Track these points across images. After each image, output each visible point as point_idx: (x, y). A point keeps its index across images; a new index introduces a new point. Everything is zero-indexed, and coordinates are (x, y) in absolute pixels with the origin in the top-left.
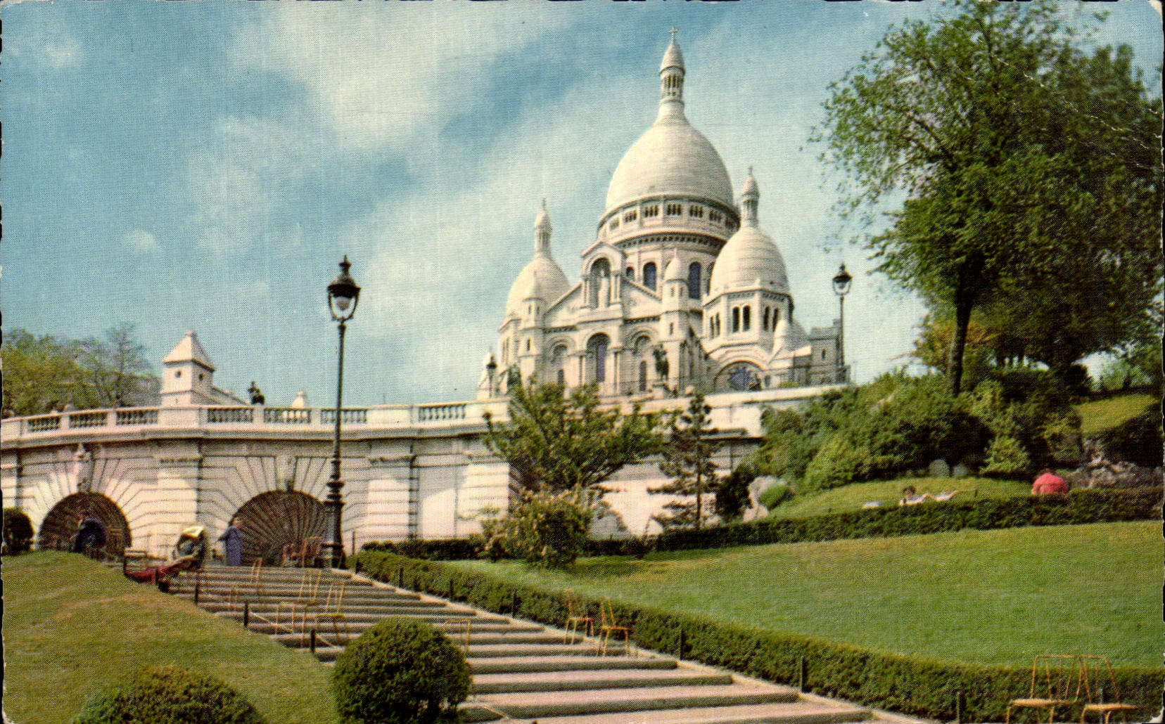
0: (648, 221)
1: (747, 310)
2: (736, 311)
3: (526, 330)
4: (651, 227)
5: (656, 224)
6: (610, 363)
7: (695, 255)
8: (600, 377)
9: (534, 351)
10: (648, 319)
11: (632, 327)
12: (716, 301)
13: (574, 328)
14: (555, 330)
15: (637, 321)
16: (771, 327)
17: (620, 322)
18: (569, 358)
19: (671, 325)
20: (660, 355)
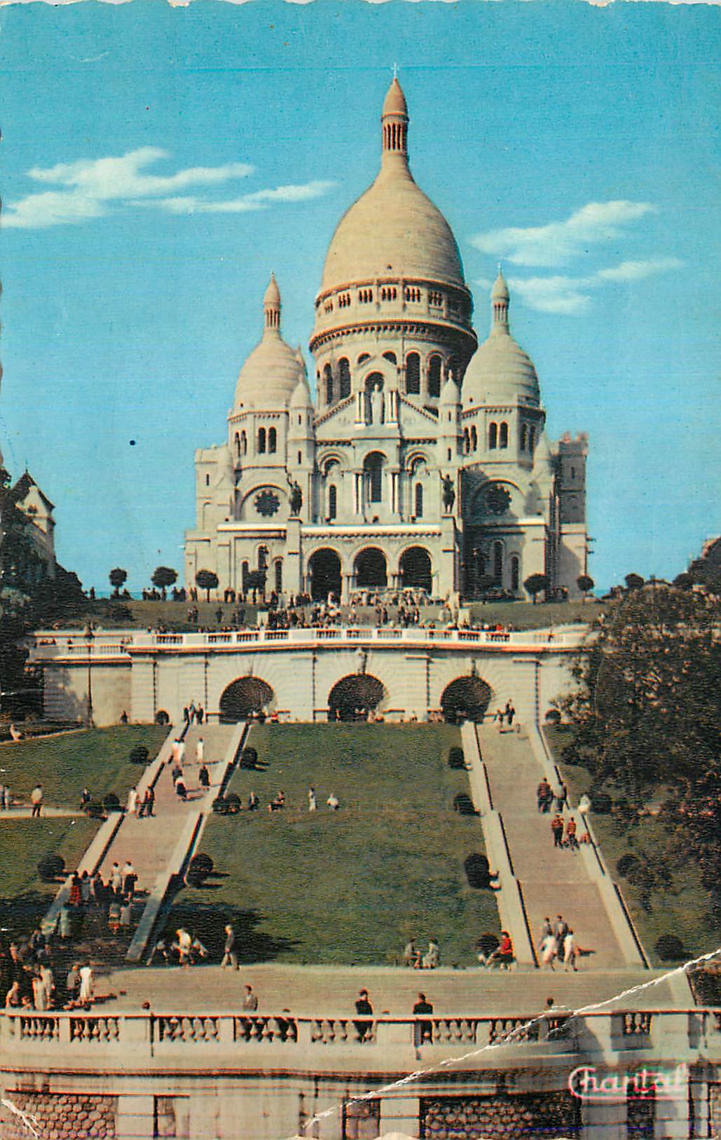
0: (385, 304)
1: (504, 426)
2: (493, 427)
3: (296, 442)
4: (389, 313)
5: (391, 311)
6: (387, 482)
7: (435, 347)
8: (377, 497)
9: (308, 464)
10: (424, 441)
11: (410, 447)
12: (472, 413)
13: (347, 443)
14: (327, 443)
15: (413, 442)
16: (527, 449)
17: (397, 442)
18: (342, 473)
19: (449, 451)
20: (448, 484)
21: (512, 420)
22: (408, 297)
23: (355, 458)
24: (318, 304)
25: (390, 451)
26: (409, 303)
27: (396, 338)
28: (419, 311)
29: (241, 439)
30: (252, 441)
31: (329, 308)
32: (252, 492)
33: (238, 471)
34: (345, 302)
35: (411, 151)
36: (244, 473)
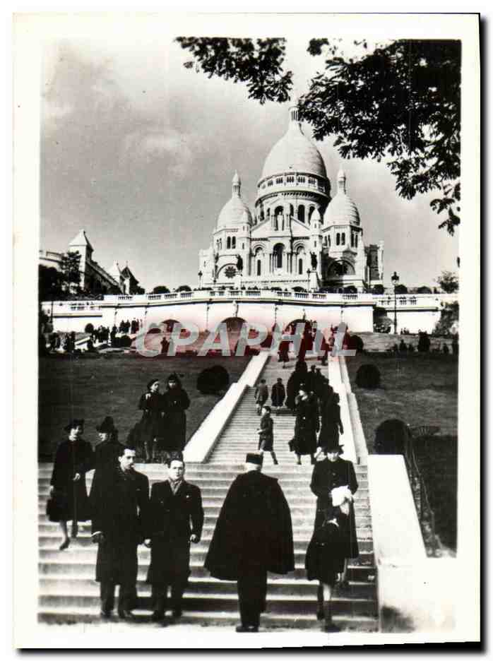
0: (288, 184)
1: (344, 234)
2: (338, 235)
3: (242, 238)
4: (290, 187)
6: (284, 258)
7: (312, 202)
8: (280, 265)
9: (247, 250)
10: (303, 238)
11: (295, 242)
12: (327, 229)
13: (265, 239)
14: (256, 240)
15: (297, 238)
16: (355, 245)
17: (290, 238)
18: (264, 254)
19: (315, 242)
20: (314, 257)
21: (347, 231)
23: (269, 247)
24: (259, 186)
25: (286, 243)
26: (300, 183)
27: (294, 199)
29: (219, 241)
30: (224, 243)
31: (264, 187)
32: (222, 267)
33: (217, 258)
34: (271, 184)
36: (220, 259)
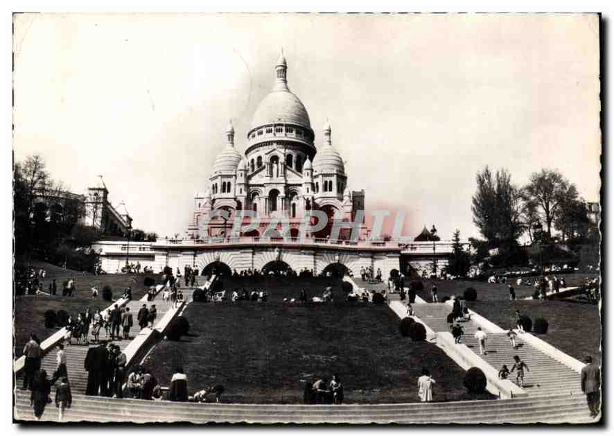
0: (278, 134)
1: (331, 182)
2: (326, 182)
3: (240, 184)
4: (279, 137)
5: (282, 136)
6: (279, 202)
7: (299, 152)
8: (274, 208)
9: (245, 194)
10: (297, 185)
11: (290, 188)
12: (316, 177)
13: (261, 186)
14: (253, 186)
15: (292, 185)
16: (341, 191)
17: (284, 185)
18: (259, 198)
19: (308, 189)
20: (307, 202)
21: (334, 179)
22: (287, 131)
23: (265, 192)
24: (249, 135)
25: (281, 189)
26: (288, 133)
27: (284, 148)
28: (292, 137)
29: (215, 187)
30: (219, 188)
31: (254, 136)
32: (219, 209)
33: (214, 200)
34: (260, 133)
35: (288, 78)
36: (216, 201)
